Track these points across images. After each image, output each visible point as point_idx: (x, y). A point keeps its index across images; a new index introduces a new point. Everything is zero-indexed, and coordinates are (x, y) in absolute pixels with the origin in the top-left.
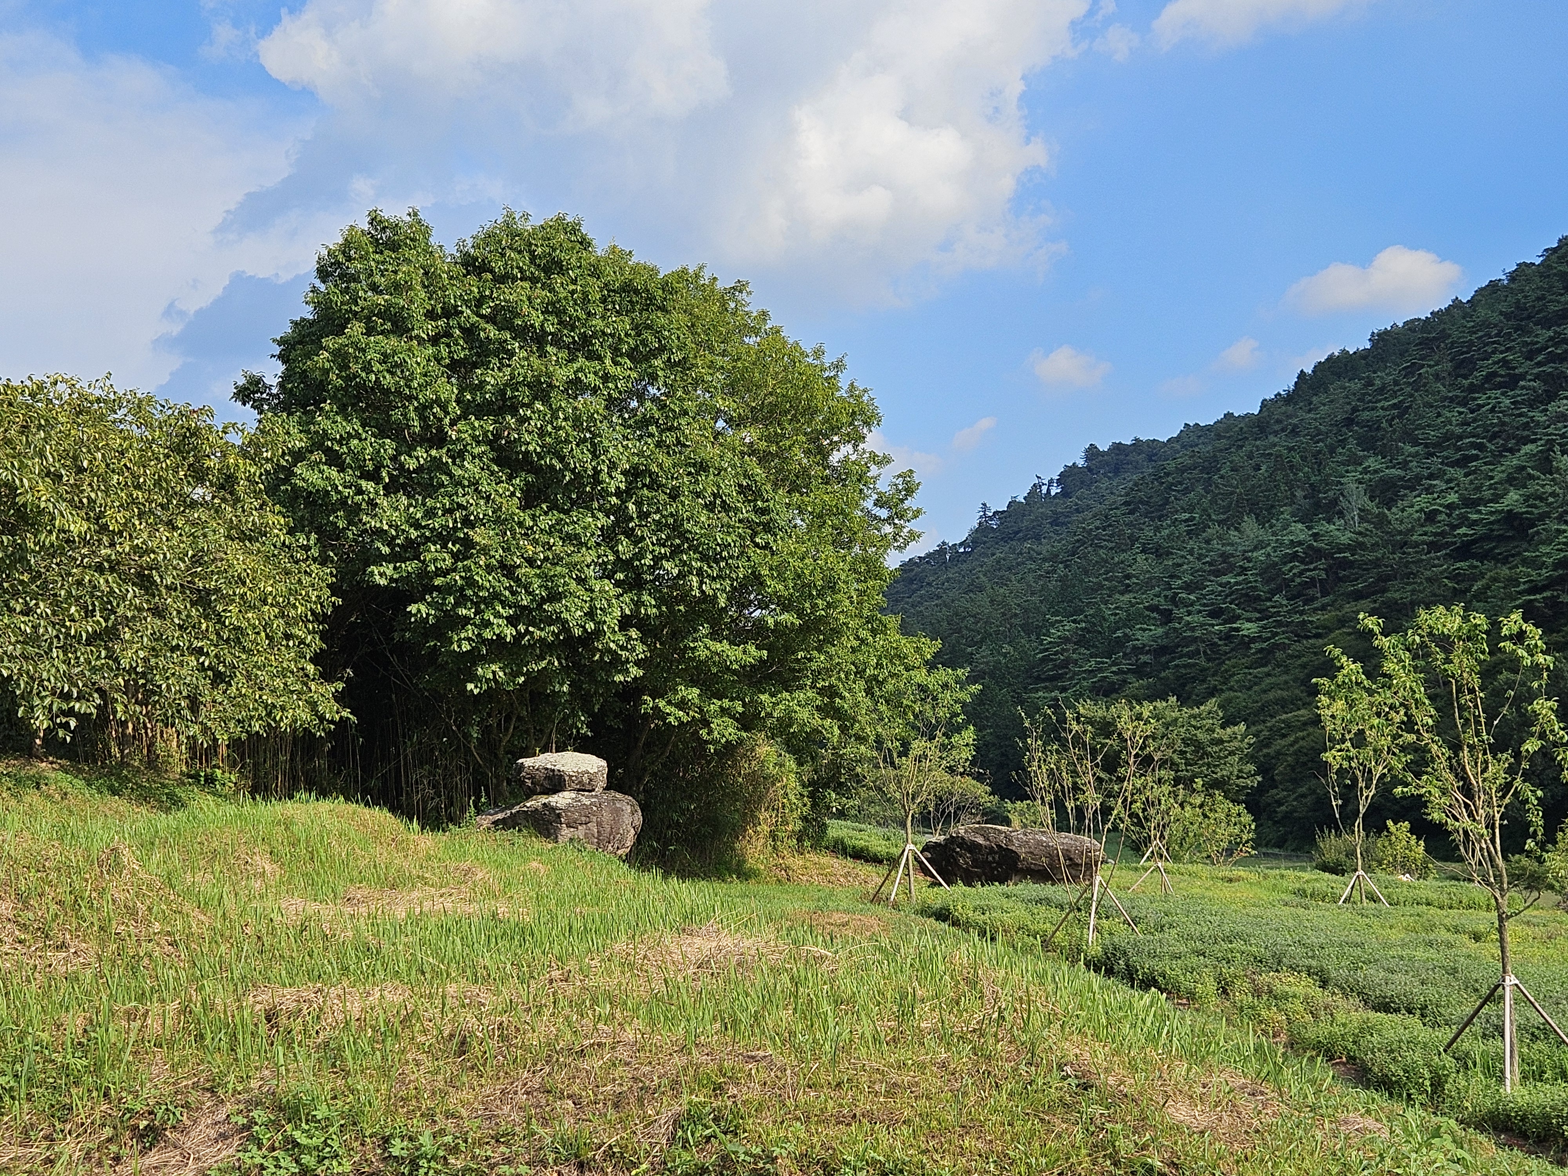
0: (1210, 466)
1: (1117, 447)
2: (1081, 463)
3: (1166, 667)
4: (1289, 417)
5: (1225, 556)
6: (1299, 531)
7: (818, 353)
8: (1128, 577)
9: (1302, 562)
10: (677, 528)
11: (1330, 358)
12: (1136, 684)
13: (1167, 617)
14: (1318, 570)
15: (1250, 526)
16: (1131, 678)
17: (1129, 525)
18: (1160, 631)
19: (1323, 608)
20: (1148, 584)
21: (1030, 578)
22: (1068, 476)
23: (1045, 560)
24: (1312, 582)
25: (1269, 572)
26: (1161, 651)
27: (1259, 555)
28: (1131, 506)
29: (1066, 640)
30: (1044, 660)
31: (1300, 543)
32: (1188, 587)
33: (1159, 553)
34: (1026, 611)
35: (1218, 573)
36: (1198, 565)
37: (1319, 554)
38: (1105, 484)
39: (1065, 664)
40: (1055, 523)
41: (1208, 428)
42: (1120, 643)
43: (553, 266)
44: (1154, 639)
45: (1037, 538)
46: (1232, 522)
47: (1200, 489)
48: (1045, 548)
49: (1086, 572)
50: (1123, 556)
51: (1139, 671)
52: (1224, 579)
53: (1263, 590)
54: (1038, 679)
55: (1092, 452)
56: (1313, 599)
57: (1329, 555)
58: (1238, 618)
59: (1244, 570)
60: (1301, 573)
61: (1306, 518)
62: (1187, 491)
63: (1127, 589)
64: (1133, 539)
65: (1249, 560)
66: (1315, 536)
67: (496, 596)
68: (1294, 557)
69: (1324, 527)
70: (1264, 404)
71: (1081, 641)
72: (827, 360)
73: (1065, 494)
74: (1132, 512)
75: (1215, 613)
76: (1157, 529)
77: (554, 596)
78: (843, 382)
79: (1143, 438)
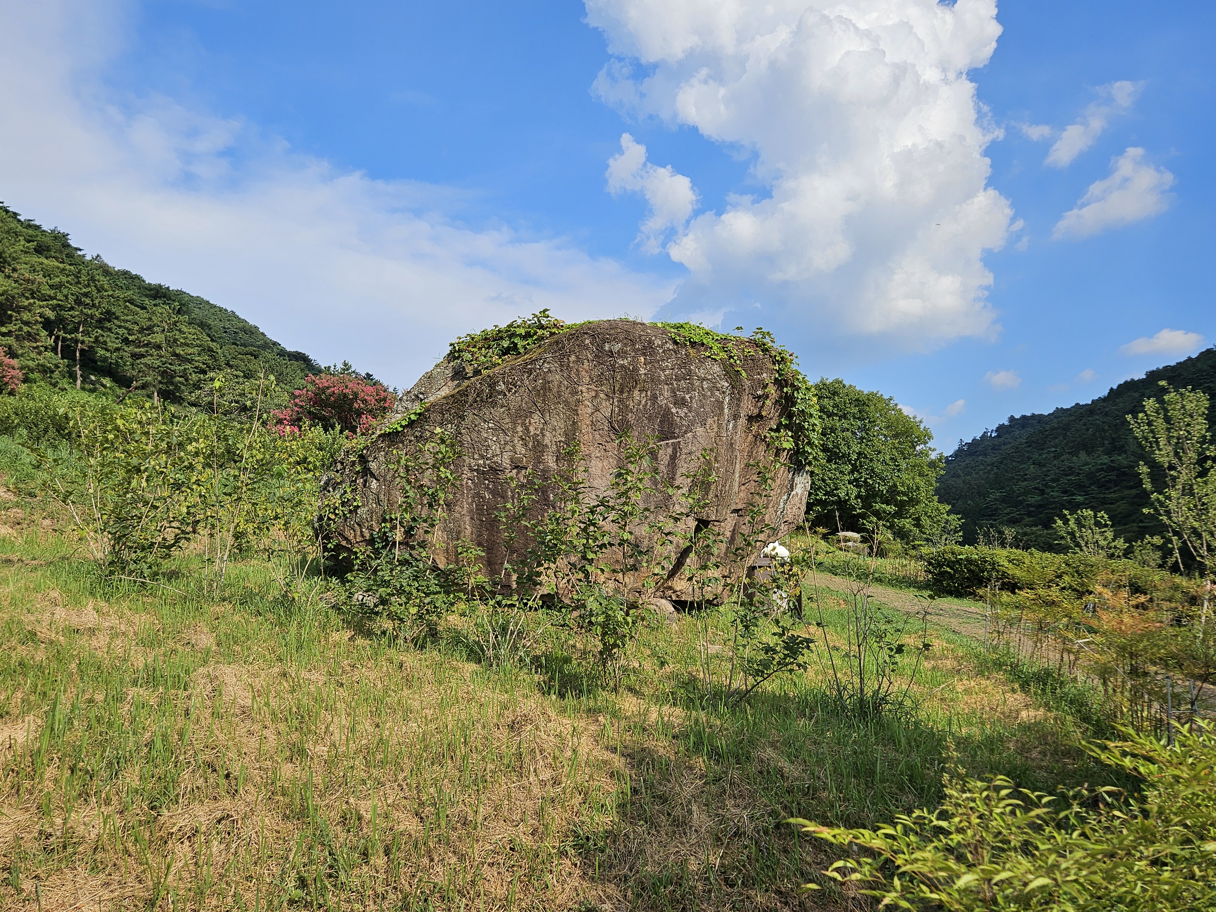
0: (1066, 428)
1: (1024, 417)
2: (1006, 423)
3: (1041, 513)
4: (1104, 407)
5: (1070, 468)
6: (1105, 459)
7: (914, 418)
8: (1026, 475)
9: (1106, 472)
10: (873, 470)
11: (1126, 382)
12: (1027, 520)
13: (1042, 493)
14: (1113, 476)
15: (1083, 456)
16: (1025, 517)
17: (1028, 452)
18: (1039, 498)
19: (1115, 492)
20: (1035, 479)
21: (981, 473)
22: (1001, 429)
23: (988, 465)
24: (1110, 481)
25: (1090, 476)
26: (1041, 506)
27: (1086, 468)
28: (1029, 444)
29: (996, 500)
30: (987, 507)
31: (1105, 464)
32: (1053, 480)
33: (1040, 465)
34: (979, 487)
35: (1067, 475)
36: (1057, 471)
37: (1113, 469)
38: (1018, 432)
39: (997, 509)
40: (993, 449)
41: (1067, 410)
42: (1021, 502)
43: (835, 393)
44: (1037, 501)
45: (985, 455)
46: (1074, 453)
47: (1061, 438)
48: (989, 460)
49: (1007, 471)
50: (1024, 466)
51: (1029, 514)
52: (1069, 478)
53: (1087, 483)
54: (984, 515)
55: (1012, 419)
56: (1111, 488)
57: (1118, 470)
58: (1074, 494)
59: (1079, 474)
60: (1105, 477)
61: (1108, 453)
62: (1055, 438)
63: (1025, 480)
64: (1029, 458)
65: (1081, 470)
66: (1112, 461)
67: (820, 488)
68: (1102, 469)
69: (1115, 457)
70: (1093, 401)
71: (1003, 500)
72: (918, 419)
73: (998, 436)
74: (1029, 446)
75: (1065, 492)
76: (1040, 455)
77: (837, 489)
78: (922, 427)
79: (1036, 413)
